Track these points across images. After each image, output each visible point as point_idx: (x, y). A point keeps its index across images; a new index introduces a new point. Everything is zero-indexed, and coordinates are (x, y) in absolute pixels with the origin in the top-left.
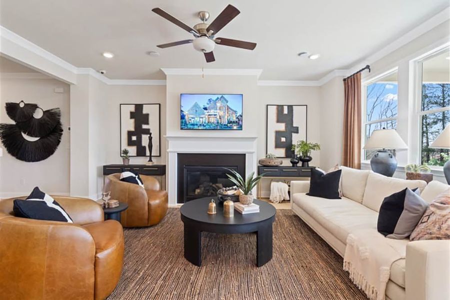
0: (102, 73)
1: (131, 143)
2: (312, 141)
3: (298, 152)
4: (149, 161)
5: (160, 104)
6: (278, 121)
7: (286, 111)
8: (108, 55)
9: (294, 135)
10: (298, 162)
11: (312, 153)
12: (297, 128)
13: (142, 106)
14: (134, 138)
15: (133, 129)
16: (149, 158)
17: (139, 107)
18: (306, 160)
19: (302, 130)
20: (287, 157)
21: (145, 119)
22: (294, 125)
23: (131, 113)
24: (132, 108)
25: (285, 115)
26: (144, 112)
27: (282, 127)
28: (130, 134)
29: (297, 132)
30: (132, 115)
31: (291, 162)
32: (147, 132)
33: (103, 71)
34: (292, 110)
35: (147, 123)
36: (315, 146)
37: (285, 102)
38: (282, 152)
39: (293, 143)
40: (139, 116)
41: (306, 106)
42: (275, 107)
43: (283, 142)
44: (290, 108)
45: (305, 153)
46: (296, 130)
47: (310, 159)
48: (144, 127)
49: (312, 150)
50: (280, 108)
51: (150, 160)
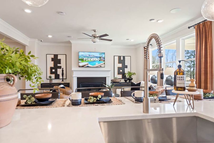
0: (41, 41)
1: (52, 73)
2: (133, 72)
3: (127, 76)
4: (62, 81)
5: (66, 55)
6: (119, 63)
7: (122, 59)
8: (50, 36)
9: (125, 69)
10: (127, 80)
11: (133, 77)
12: (127, 66)
13: (58, 56)
14: (54, 70)
15: (53, 66)
16: (62, 79)
17: (56, 56)
18: (130, 79)
19: (129, 67)
20: (123, 78)
21: (59, 61)
22: (126, 65)
23: (52, 58)
24: (53, 56)
25: (122, 60)
26: (59, 58)
27: (120, 65)
28: (51, 68)
29: (127, 68)
30: (53, 60)
31: (125, 80)
32: (60, 67)
33: (42, 40)
34: (125, 58)
35: (60, 63)
36: (134, 73)
37: (122, 55)
38: (120, 76)
39: (125, 72)
40: (56, 60)
41: (130, 56)
42: (118, 57)
43: (121, 72)
44: (124, 57)
45: (130, 76)
46: (126, 67)
47: (132, 79)
48: (59, 65)
49: (133, 75)
50: (120, 57)
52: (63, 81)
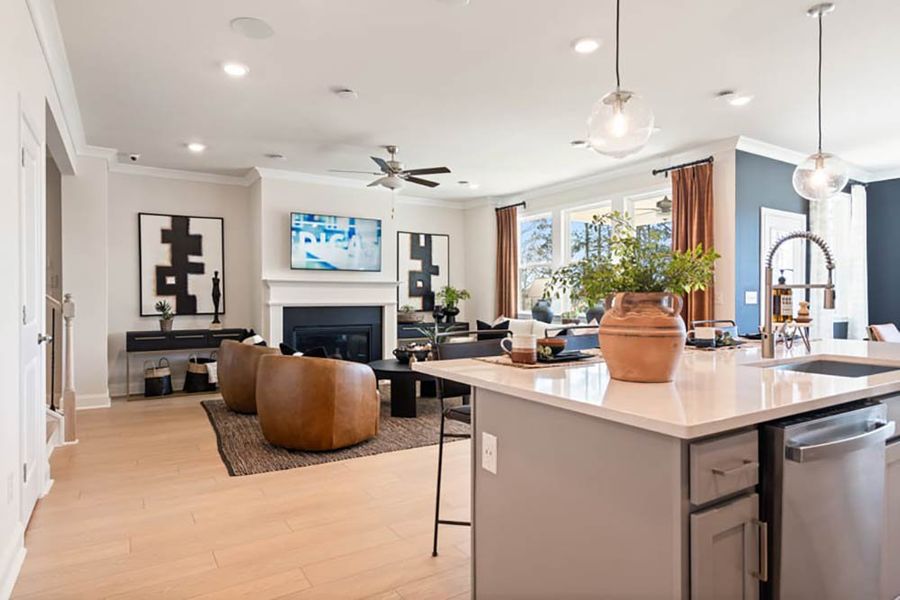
0: (134, 159)
1: (162, 289)
2: (458, 287)
3: (439, 302)
4: (214, 322)
5: (222, 219)
6: (412, 258)
7: (422, 243)
8: (196, 148)
9: (433, 277)
10: (443, 317)
11: (460, 304)
12: (437, 267)
13: (188, 221)
14: (171, 280)
15: (166, 262)
16: (213, 316)
17: (181, 223)
18: (451, 312)
19: (443, 271)
20: (425, 309)
21: (195, 244)
22: (434, 264)
23: (164, 232)
24: (167, 223)
25: (421, 248)
26: (193, 231)
27: (417, 265)
28: (161, 272)
29: (437, 273)
30: (166, 236)
31: (434, 316)
32: (199, 269)
33: (137, 156)
34: (431, 241)
35: (199, 253)
36: (462, 293)
37: (422, 229)
38: (417, 303)
39: (433, 290)
40: (181, 238)
41: (448, 236)
42: (409, 235)
43: (420, 288)
44: (428, 237)
45: (450, 304)
46: (436, 271)
47: (457, 312)
48: (193, 259)
49: (460, 300)
50: (415, 237)
51: (216, 321)
52: (218, 322)
